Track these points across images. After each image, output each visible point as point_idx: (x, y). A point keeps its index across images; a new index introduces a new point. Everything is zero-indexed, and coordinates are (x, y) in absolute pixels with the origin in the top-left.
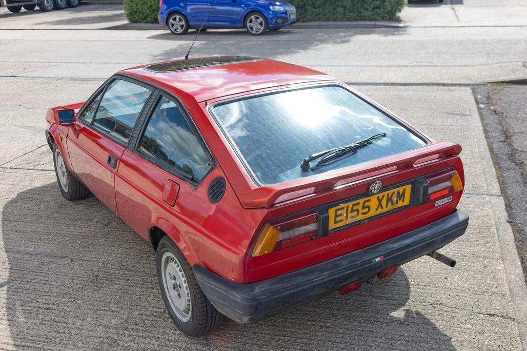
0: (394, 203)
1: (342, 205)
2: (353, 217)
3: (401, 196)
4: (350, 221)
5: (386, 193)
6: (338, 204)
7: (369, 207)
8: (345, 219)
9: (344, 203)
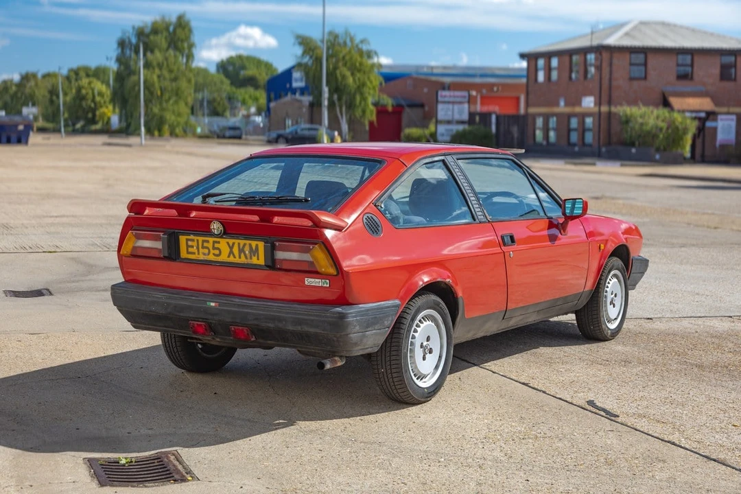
0: (248, 256)
1: (192, 237)
2: (204, 254)
3: (254, 252)
4: (201, 257)
5: (237, 241)
6: (189, 234)
7: (218, 249)
8: (197, 253)
9: (194, 235)
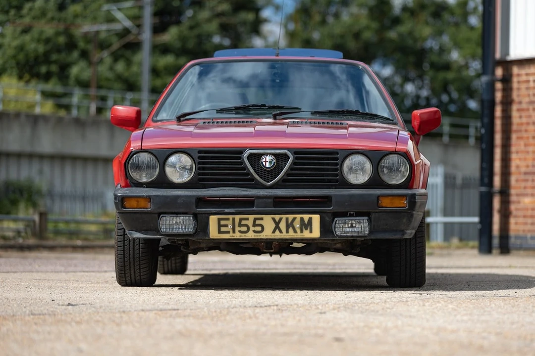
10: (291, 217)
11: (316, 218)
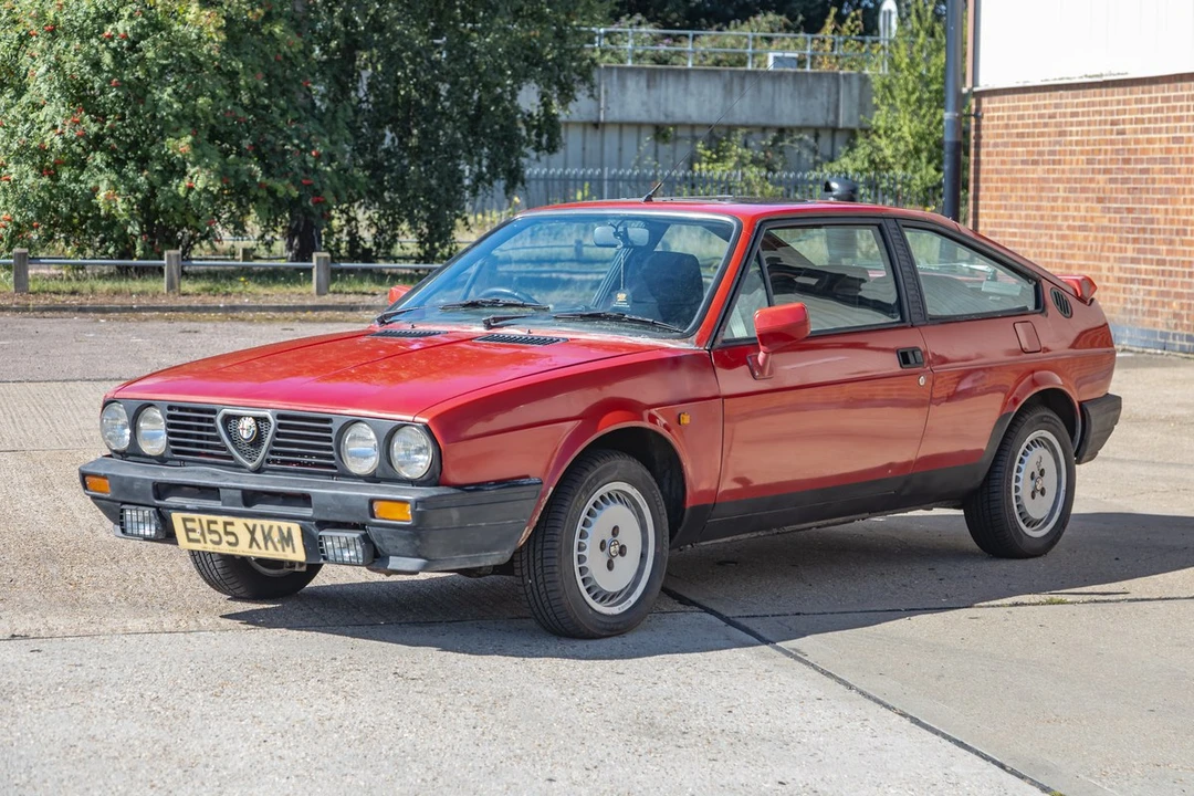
10: (267, 523)
11: (295, 528)
